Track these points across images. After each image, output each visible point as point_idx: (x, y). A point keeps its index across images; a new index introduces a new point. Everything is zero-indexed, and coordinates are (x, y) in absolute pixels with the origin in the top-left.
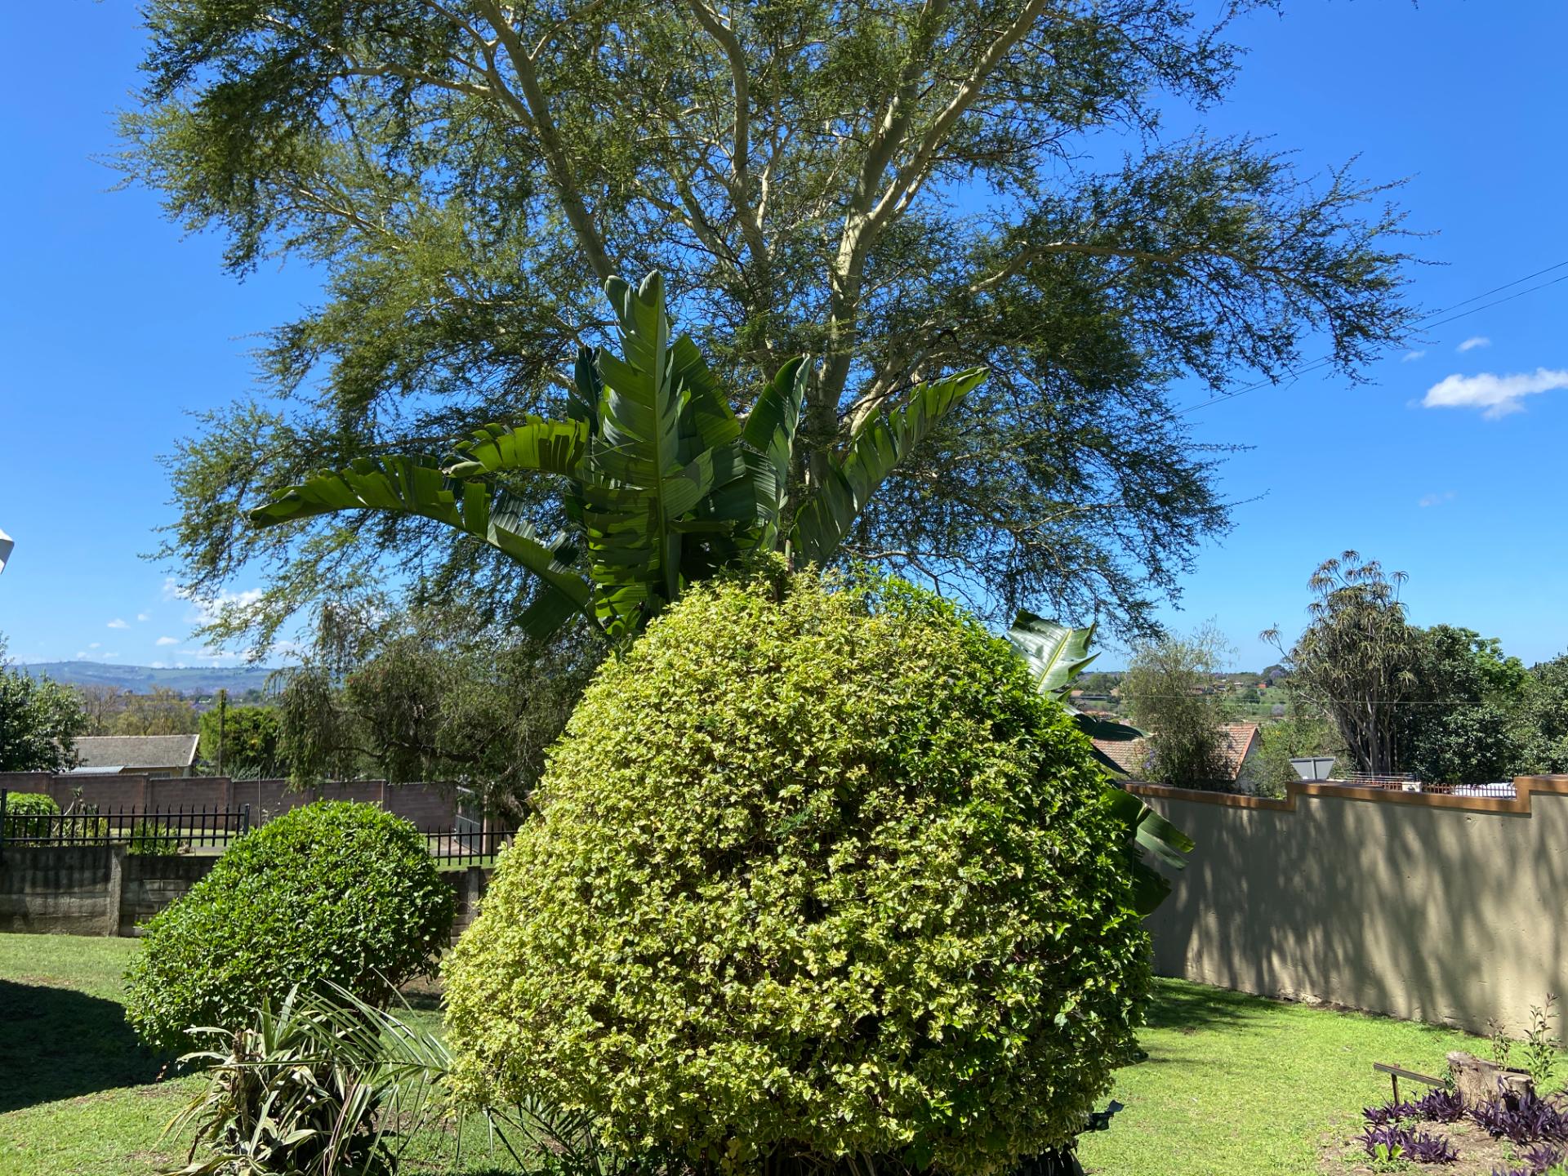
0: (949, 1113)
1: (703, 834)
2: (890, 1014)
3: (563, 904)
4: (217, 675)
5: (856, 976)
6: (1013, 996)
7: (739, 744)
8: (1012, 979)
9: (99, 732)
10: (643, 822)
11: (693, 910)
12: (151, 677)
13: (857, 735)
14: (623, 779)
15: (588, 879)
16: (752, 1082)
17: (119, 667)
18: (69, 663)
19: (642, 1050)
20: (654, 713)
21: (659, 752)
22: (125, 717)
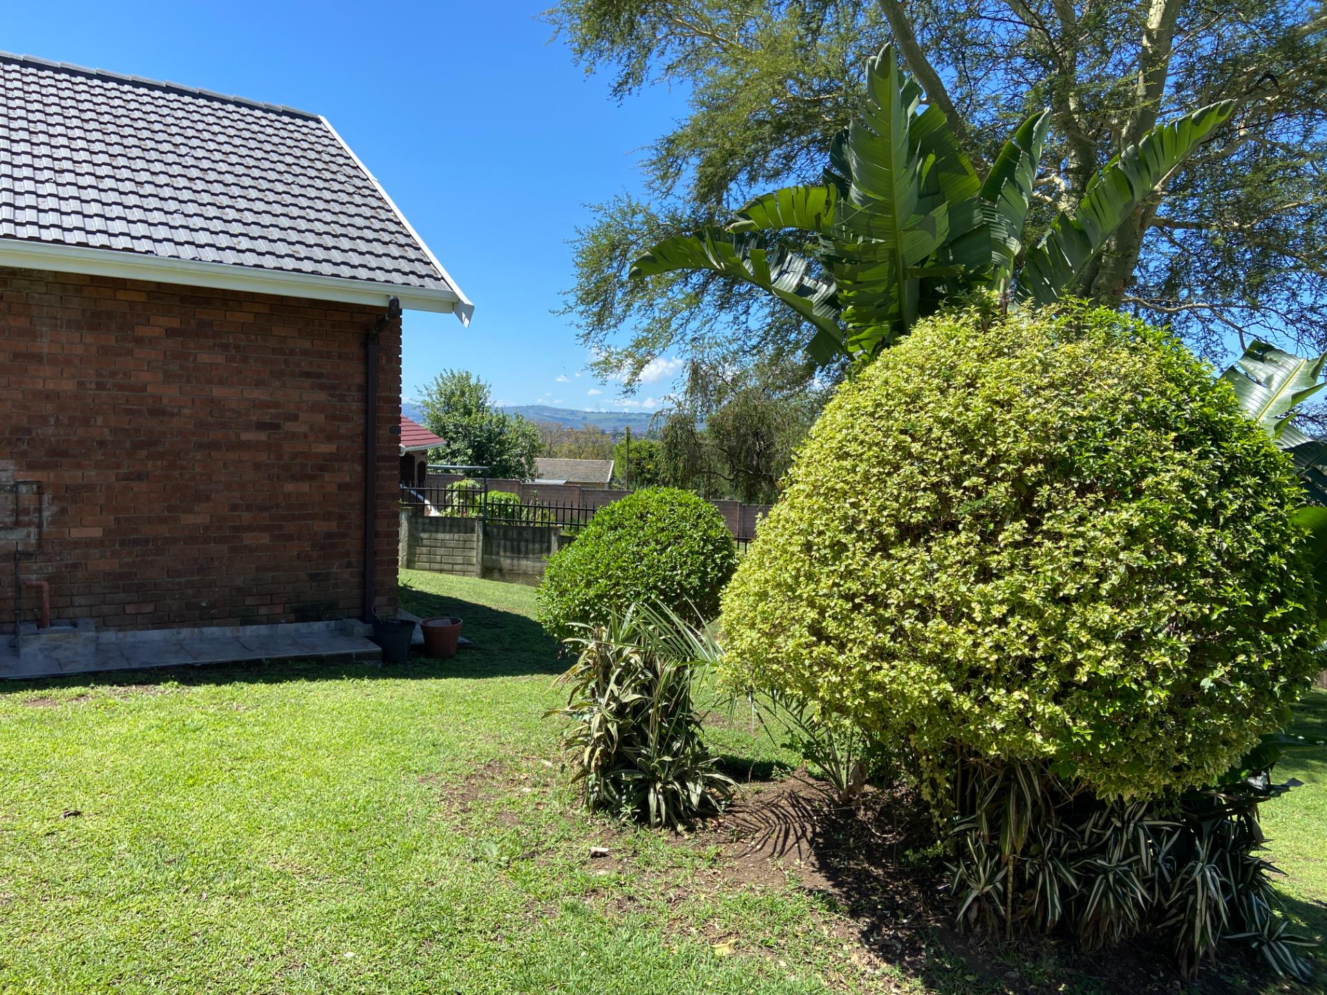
0: (1089, 738)
1: (898, 510)
2: (1041, 657)
3: (793, 554)
4: (627, 418)
5: (1013, 625)
6: (1159, 658)
7: (934, 444)
8: (1160, 645)
9: (550, 454)
10: (853, 500)
11: (886, 564)
12: (584, 418)
13: (1038, 439)
14: (841, 468)
15: (810, 538)
16: (923, 691)
17: (564, 410)
18: (533, 407)
19: (841, 659)
20: (869, 419)
21: (870, 449)
22: (568, 444)
